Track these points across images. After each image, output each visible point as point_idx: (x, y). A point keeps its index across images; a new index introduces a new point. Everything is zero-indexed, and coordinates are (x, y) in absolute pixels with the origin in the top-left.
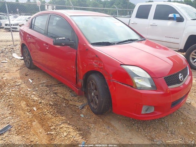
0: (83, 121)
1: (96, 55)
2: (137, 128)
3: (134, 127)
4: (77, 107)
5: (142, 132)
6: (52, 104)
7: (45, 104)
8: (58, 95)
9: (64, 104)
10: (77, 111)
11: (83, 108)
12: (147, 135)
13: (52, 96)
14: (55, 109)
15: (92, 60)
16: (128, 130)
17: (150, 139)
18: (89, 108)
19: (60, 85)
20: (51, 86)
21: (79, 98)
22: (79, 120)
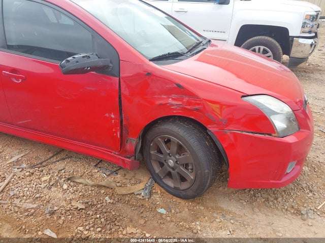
0: (172, 221)
1: (177, 84)
2: (263, 200)
3: (258, 200)
4: (138, 196)
5: (277, 206)
6: (81, 206)
7: (65, 213)
8: (78, 181)
9: (107, 198)
10: (147, 205)
11: (151, 194)
12: (286, 207)
13: (65, 187)
14: (98, 216)
15: (165, 95)
16: (256, 210)
17: (295, 212)
18: (163, 190)
22: (164, 223)
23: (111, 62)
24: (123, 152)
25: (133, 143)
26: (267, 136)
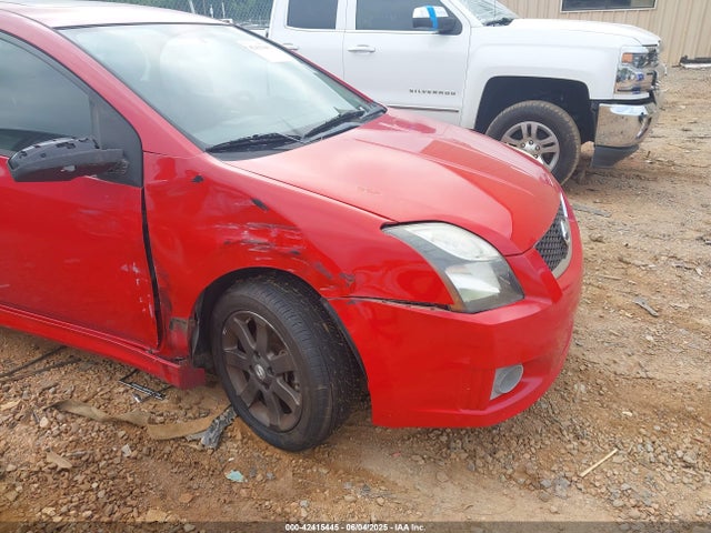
0: (250, 498)
1: (254, 200)
2: (464, 455)
3: (453, 456)
4: (194, 446)
5: (491, 468)
6: (63, 464)
7: (28, 477)
8: (75, 410)
9: (126, 448)
10: (205, 462)
11: (221, 439)
12: (510, 471)
13: (44, 422)
14: (95, 485)
15: (234, 222)
16: (442, 476)
17: (528, 482)
18: (250, 432)
19: (56, 359)
20: (11, 374)
21: (179, 399)
22: (230, 502)
23: (125, 155)
24: (165, 347)
25: (182, 328)
26: (437, 309)
